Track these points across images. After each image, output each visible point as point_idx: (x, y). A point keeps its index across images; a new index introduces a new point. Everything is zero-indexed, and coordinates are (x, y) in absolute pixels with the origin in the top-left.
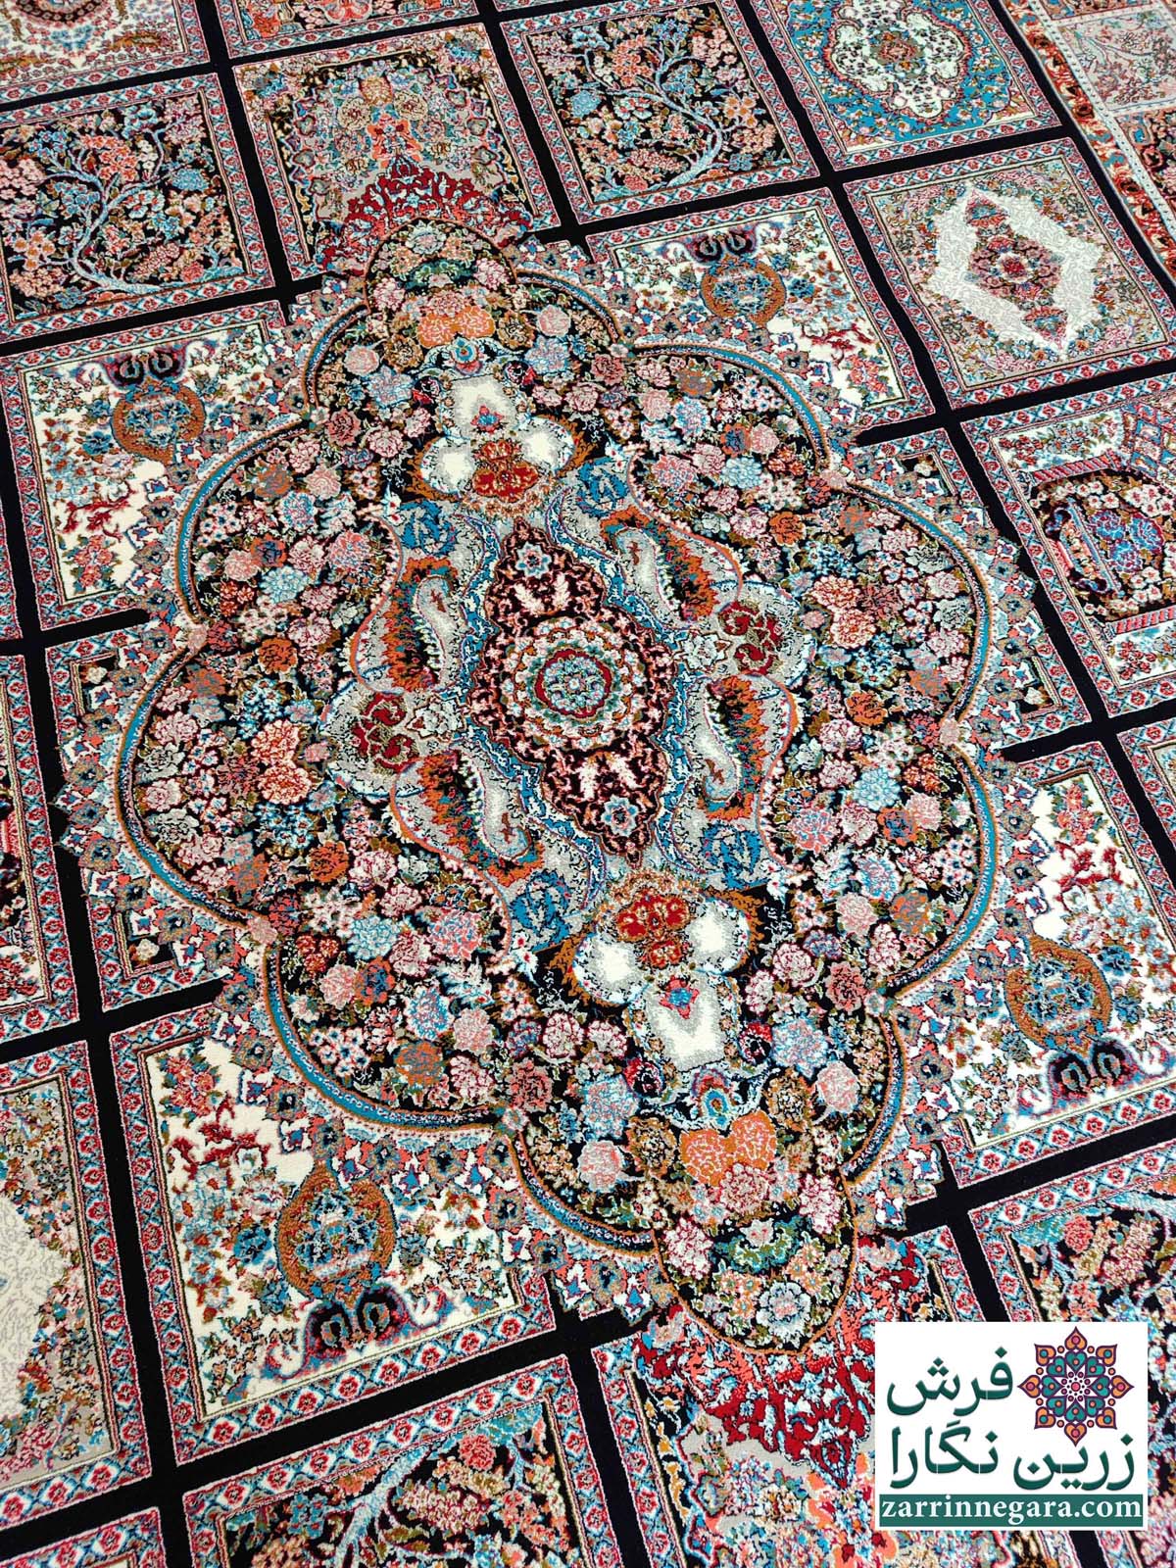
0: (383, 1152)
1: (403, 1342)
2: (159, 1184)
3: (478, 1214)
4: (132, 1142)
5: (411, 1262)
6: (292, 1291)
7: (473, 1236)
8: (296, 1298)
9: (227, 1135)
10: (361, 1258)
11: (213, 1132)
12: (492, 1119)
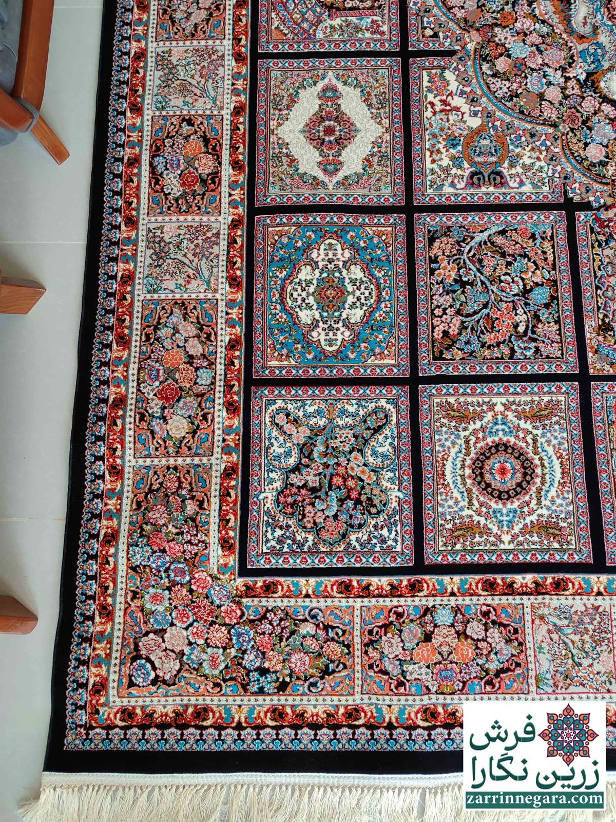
0: (509, 126)
1: (503, 190)
2: (421, 114)
3: (542, 157)
4: (413, 98)
5: (512, 165)
6: (465, 162)
7: (538, 164)
8: (466, 165)
9: (449, 105)
10: (493, 159)
11: (444, 102)
12: (555, 126)
